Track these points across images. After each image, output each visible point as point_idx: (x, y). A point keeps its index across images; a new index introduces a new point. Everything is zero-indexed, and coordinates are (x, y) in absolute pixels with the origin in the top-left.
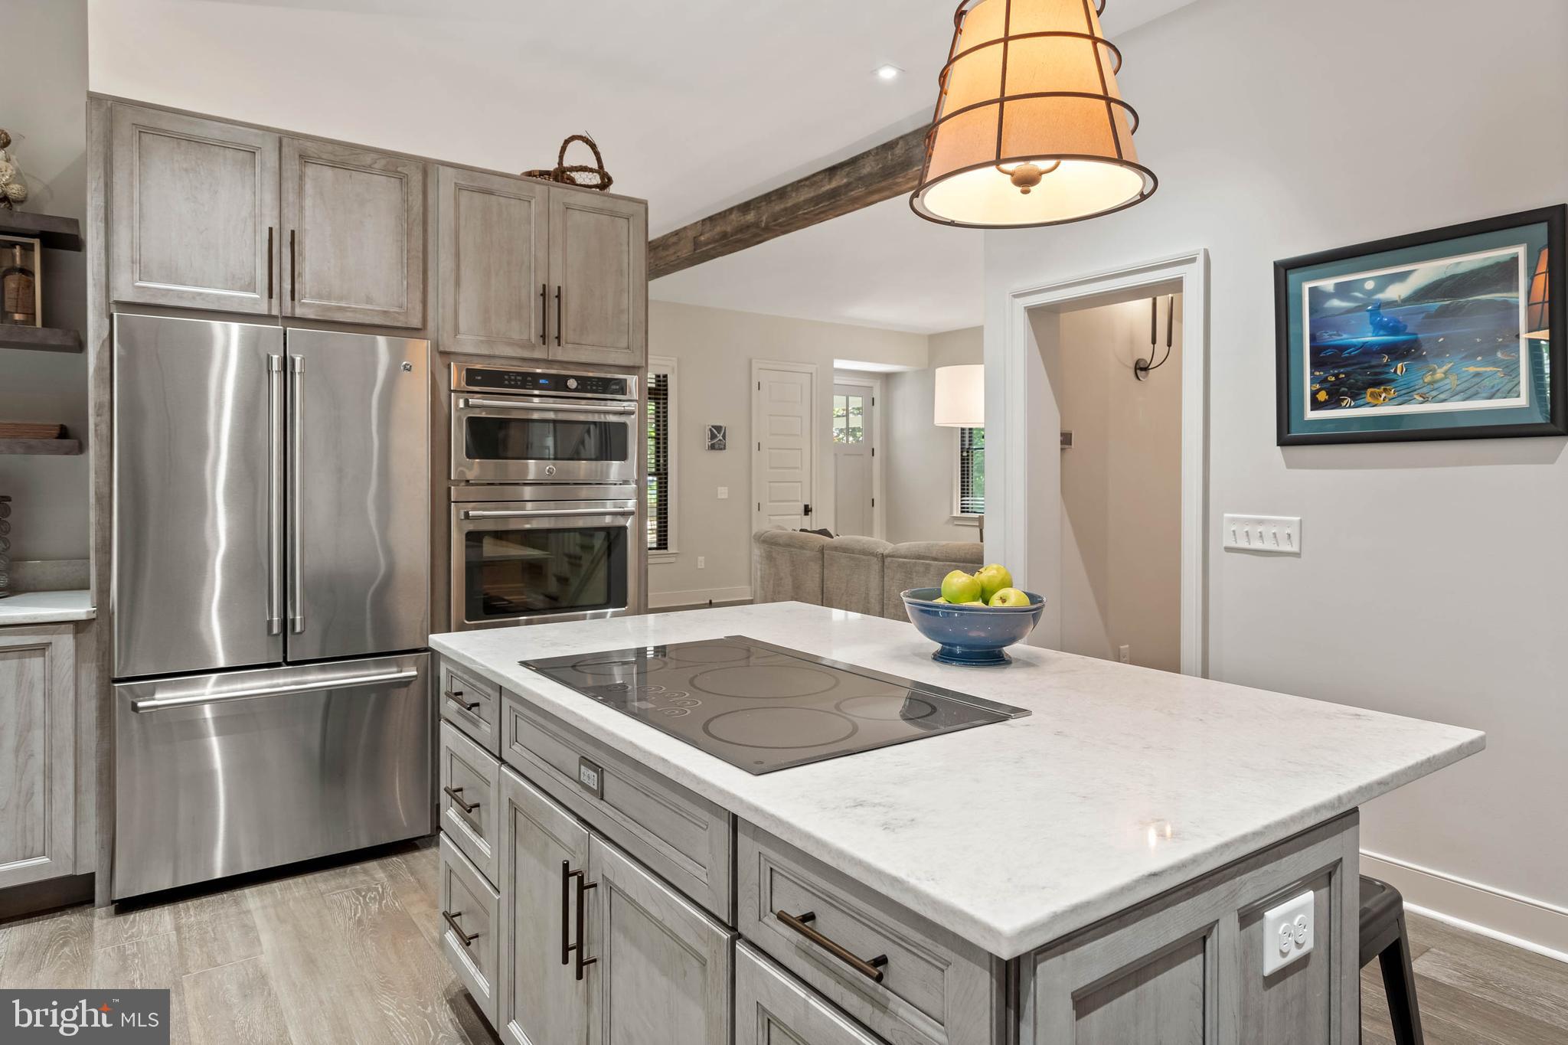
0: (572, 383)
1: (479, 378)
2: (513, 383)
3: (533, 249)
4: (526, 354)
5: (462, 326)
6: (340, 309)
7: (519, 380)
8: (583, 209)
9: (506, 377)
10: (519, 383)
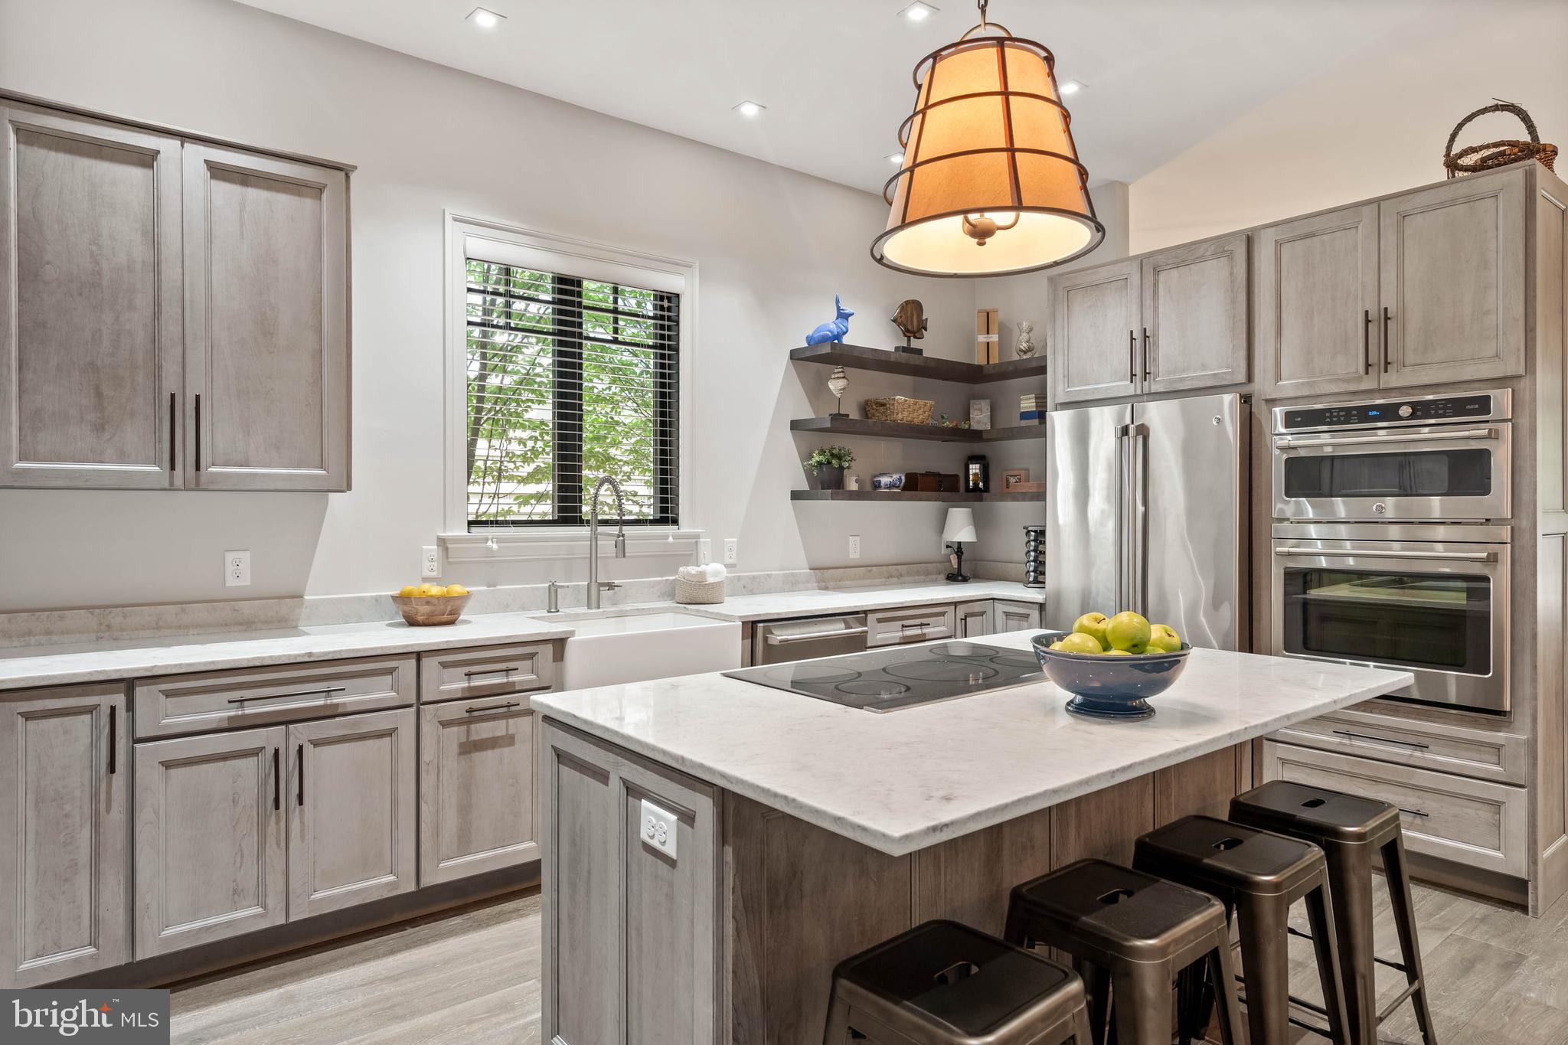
0: (1405, 411)
1: (1299, 419)
2: (1335, 419)
3: (1360, 276)
4: (1353, 387)
5: (1285, 371)
6: (1182, 380)
7: (1342, 416)
8: (1425, 210)
9: (1328, 414)
10: (1342, 419)
